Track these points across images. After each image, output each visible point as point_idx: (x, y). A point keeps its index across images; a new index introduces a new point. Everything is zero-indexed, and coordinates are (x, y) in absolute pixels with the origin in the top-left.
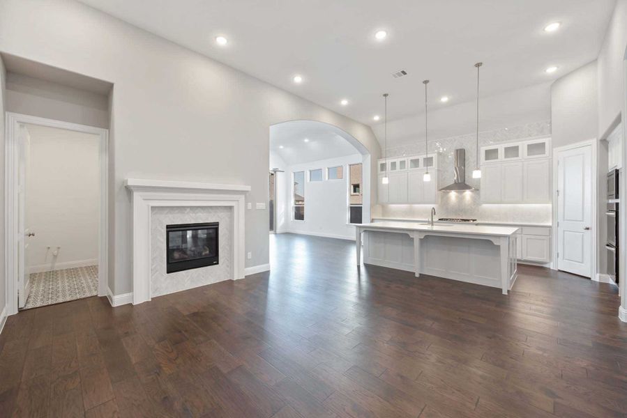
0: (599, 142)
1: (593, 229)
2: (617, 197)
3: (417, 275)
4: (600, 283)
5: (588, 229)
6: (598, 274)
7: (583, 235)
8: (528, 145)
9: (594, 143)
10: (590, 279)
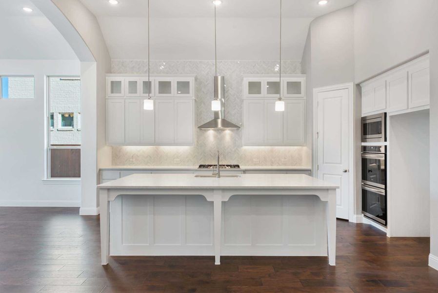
0: (355, 86)
1: (350, 171)
2: (386, 140)
3: (218, 262)
4: (357, 224)
5: (346, 171)
6: (355, 216)
7: (341, 178)
8: (288, 83)
9: (351, 86)
10: (347, 221)
